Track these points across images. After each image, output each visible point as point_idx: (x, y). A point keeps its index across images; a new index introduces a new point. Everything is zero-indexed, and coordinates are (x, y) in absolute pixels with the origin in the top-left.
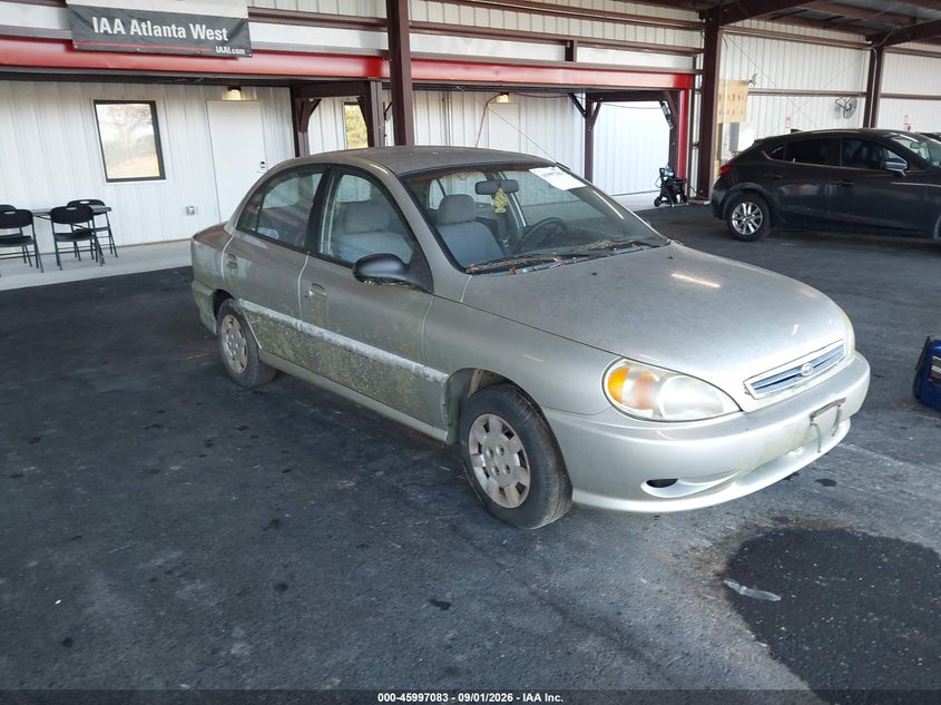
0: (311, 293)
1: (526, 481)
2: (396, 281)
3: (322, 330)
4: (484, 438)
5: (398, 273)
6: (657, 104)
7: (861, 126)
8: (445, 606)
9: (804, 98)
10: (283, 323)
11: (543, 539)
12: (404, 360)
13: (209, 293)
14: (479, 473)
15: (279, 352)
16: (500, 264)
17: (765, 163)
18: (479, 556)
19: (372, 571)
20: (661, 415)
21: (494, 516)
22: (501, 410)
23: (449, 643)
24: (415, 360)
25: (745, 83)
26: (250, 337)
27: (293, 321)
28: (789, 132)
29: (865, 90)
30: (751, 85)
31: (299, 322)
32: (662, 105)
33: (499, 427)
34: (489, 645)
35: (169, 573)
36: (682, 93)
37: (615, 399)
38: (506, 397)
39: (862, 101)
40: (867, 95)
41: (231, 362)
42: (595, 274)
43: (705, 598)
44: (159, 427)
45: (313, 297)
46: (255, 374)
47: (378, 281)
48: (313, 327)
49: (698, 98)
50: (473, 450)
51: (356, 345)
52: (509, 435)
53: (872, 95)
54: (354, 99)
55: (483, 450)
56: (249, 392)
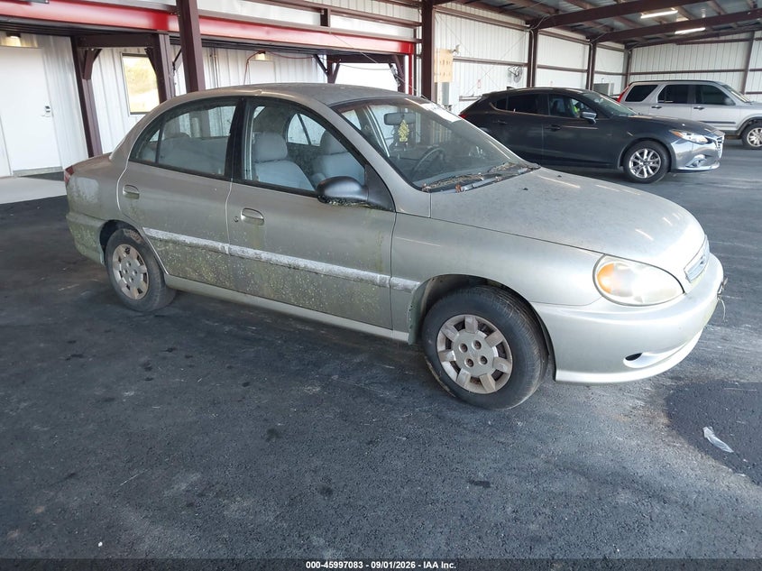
0: (243, 217)
1: (507, 368)
2: (358, 201)
3: (258, 252)
4: (456, 336)
5: (359, 193)
6: (387, 66)
7: (525, 86)
8: (486, 484)
9: (488, 66)
10: (205, 247)
11: (517, 416)
12: (366, 273)
13: (99, 224)
14: (447, 367)
15: (195, 276)
16: (445, 183)
17: (494, 112)
18: (478, 437)
19: (399, 464)
20: (641, 301)
21: (465, 402)
22: (478, 310)
23: (514, 515)
24: (380, 271)
25: (450, 52)
26: (152, 263)
27: (219, 245)
28: (505, 89)
29: (526, 62)
30: (454, 53)
31: (227, 247)
32: (391, 66)
33: (476, 325)
34: (547, 511)
35: (201, 495)
36: (407, 58)
37: (605, 290)
38: (485, 297)
39: (525, 69)
40: (528, 65)
41: (125, 289)
42: (526, 189)
43: (675, 446)
44: (81, 356)
45: (245, 221)
46: (158, 299)
47: (342, 201)
48: (245, 249)
49: (419, 62)
50: (441, 347)
51: (302, 262)
52: (489, 331)
53: (531, 65)
54: (142, 50)
55: (453, 346)
56: (152, 317)
